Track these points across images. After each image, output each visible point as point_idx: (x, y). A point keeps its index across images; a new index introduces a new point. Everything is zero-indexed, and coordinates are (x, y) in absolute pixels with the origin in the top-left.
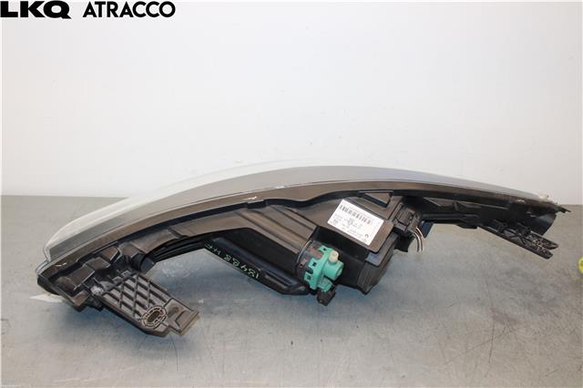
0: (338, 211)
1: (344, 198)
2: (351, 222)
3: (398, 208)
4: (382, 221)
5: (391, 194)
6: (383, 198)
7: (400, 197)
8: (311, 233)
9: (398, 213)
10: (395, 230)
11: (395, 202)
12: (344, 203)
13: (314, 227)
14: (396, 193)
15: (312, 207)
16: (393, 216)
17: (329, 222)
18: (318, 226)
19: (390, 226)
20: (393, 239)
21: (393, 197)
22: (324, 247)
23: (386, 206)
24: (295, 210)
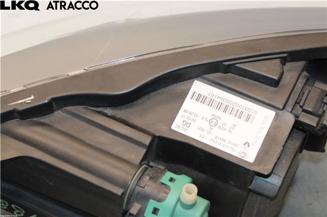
0: (189, 104)
1: (197, 76)
2: (214, 121)
3: (300, 85)
4: (271, 114)
5: (284, 61)
6: (270, 69)
7: (302, 64)
8: (144, 151)
9: (302, 93)
10: (298, 126)
11: (293, 73)
12: (198, 87)
13: (147, 140)
14: (293, 56)
15: (140, 101)
16: (291, 102)
17: (174, 127)
18: (154, 137)
19: (289, 119)
20: (296, 143)
21: (288, 65)
22: (169, 175)
23: (275, 83)
24: (109, 111)
